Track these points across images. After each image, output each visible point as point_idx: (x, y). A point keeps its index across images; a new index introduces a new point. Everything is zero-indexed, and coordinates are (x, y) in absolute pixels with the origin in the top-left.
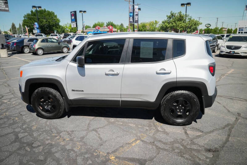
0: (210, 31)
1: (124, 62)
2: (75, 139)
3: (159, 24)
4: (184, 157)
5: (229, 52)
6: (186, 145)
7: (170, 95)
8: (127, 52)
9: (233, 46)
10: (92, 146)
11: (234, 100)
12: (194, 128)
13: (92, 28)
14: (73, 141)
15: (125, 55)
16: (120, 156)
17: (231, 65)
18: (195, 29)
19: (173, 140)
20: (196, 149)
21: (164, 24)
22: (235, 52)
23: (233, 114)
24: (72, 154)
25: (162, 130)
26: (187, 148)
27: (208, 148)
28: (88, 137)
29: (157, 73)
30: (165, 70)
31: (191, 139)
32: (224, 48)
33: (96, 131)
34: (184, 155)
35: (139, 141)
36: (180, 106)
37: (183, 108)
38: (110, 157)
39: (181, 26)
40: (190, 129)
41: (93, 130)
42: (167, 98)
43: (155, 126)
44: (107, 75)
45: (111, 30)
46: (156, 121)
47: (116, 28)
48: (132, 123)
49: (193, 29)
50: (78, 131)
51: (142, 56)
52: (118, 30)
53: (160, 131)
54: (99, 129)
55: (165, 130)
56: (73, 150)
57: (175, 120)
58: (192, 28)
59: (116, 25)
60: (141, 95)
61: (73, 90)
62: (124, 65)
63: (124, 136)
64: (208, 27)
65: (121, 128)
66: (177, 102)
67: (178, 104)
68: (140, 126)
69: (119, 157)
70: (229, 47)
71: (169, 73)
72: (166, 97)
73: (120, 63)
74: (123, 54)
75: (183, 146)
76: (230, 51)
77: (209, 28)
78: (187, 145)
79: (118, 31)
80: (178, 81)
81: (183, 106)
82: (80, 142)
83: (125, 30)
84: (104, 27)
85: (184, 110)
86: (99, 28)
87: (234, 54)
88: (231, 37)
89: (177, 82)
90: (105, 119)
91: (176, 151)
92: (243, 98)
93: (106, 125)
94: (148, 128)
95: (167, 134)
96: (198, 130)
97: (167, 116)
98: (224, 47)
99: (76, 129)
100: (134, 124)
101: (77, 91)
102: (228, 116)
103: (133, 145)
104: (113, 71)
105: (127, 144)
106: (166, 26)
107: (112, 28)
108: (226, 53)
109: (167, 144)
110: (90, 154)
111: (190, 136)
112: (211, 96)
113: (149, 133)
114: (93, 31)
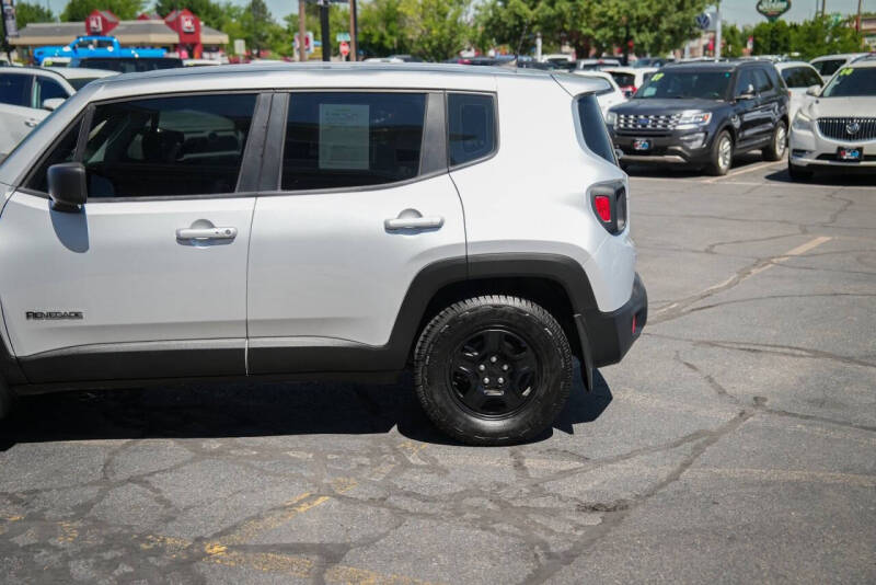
0: (786, 40)
1: (255, 188)
2: (49, 512)
3: (477, 8)
4: (493, 530)
5: (833, 151)
6: (510, 499)
7: (448, 318)
8: (264, 147)
9: (852, 119)
10: (129, 527)
11: (760, 354)
12: (555, 450)
13: (59, 24)
14: (44, 520)
15: (259, 159)
16: (248, 542)
17: (826, 219)
18: (681, 31)
19: (462, 488)
20: (545, 508)
21: (505, 7)
22: (865, 152)
23: (734, 400)
24: (45, 556)
25: (423, 463)
26: (513, 507)
27: (593, 501)
28: (107, 502)
29: (390, 229)
30: (420, 215)
31: (535, 482)
32: (810, 133)
33: (146, 484)
34: (495, 526)
35: (327, 498)
36: (494, 359)
37: (505, 367)
38: (208, 546)
39: (603, 14)
40: (540, 452)
41: (129, 480)
42: (435, 331)
43: (395, 451)
44: (184, 241)
45: (189, 39)
46: (404, 438)
47: (219, 29)
48: (300, 449)
49: (671, 31)
50: (58, 490)
51: (325, 163)
52: (232, 39)
53: (417, 467)
54: (157, 475)
55: (437, 461)
56: (46, 546)
57: (478, 421)
58: (664, 26)
59: (222, 6)
60: (323, 321)
61: (32, 315)
62: (254, 199)
63: (263, 488)
64: (772, 17)
65: (252, 467)
66: (478, 342)
67: (484, 352)
68: (335, 457)
69: (245, 545)
70: (832, 127)
71: (436, 227)
72: (433, 326)
73: (240, 190)
74: (250, 155)
75: (498, 502)
76: (840, 149)
77: (782, 18)
78: (513, 499)
79: (232, 44)
80: (474, 257)
81: (503, 359)
82: (73, 521)
83: (277, 37)
84: (143, 17)
85: (510, 375)
86: (107, 26)
87: (863, 163)
88: (848, 72)
89: (469, 261)
90: (180, 443)
91: (468, 515)
92: (806, 347)
93: (185, 463)
94: (366, 461)
95: (443, 472)
96: (574, 455)
97: (444, 405)
98: (808, 127)
99: (48, 485)
100: (309, 452)
101: (50, 316)
102: (711, 408)
103: (302, 509)
104: (211, 225)
105: (274, 509)
106: (518, 17)
107: (195, 23)
108: (819, 158)
109: (435, 501)
110: (124, 549)
111: (532, 474)
112: (612, 313)
113: (370, 476)
114: (72, 39)
